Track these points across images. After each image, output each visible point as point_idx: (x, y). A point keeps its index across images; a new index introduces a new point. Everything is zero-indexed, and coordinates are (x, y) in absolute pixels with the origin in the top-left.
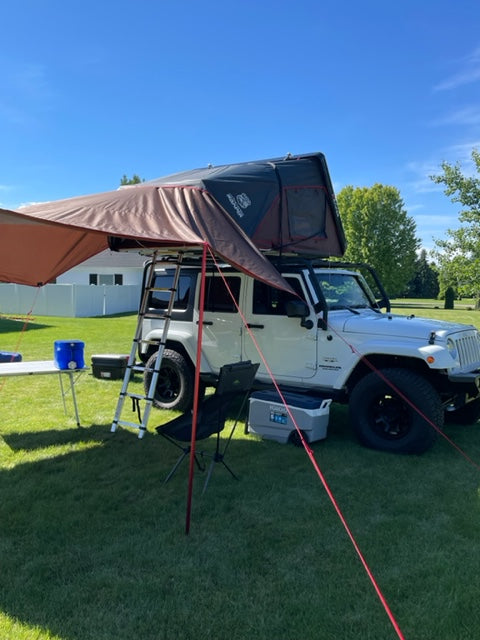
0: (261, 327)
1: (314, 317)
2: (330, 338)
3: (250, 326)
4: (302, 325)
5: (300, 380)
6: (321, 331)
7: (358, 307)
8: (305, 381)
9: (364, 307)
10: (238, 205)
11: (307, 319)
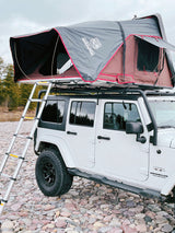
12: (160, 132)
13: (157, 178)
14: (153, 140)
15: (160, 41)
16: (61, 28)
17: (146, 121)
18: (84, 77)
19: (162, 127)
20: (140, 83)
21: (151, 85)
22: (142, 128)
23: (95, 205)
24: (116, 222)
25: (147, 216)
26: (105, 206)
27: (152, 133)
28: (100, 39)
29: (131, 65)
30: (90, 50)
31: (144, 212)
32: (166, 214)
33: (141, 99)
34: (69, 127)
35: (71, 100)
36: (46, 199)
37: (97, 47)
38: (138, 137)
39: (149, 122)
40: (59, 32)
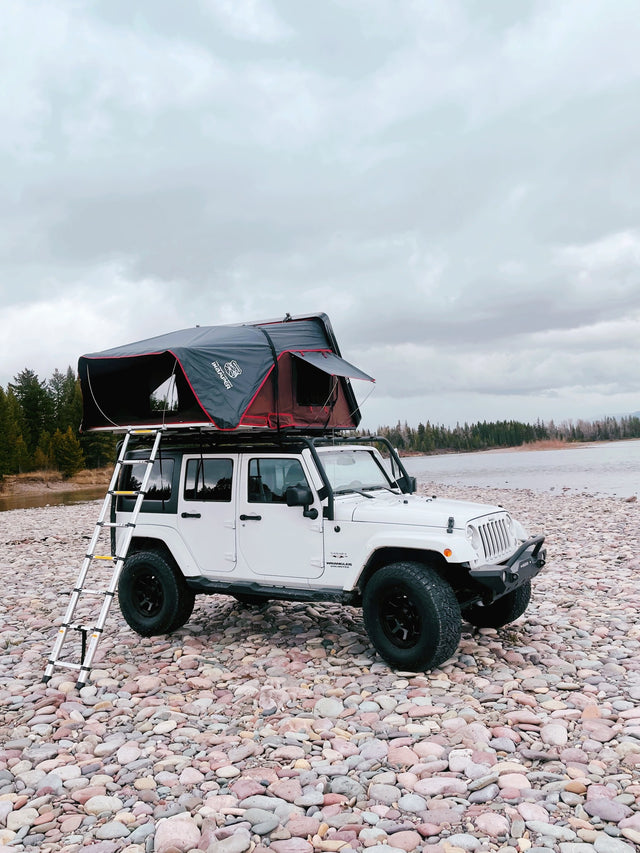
0: (258, 518)
1: (319, 505)
2: (337, 530)
3: (243, 518)
4: (305, 515)
5: (305, 581)
6: (327, 522)
7: (372, 489)
8: (311, 582)
9: (379, 488)
10: (225, 375)
11: (310, 507)
12: (338, 500)
13: (337, 569)
14: (329, 513)
15: (332, 358)
16: (180, 350)
17: (316, 484)
18: (219, 422)
19: (341, 493)
20: (305, 426)
21: (321, 426)
22: (310, 495)
23: (238, 638)
24: (276, 651)
25: (325, 640)
26: (258, 638)
27: (325, 502)
28: (238, 362)
29: (286, 398)
30: (225, 379)
31: (320, 636)
32: (355, 634)
33: (307, 452)
34: (184, 506)
35: (186, 457)
36: (146, 640)
37: (236, 374)
38: (306, 510)
39: (320, 485)
40: (178, 357)
